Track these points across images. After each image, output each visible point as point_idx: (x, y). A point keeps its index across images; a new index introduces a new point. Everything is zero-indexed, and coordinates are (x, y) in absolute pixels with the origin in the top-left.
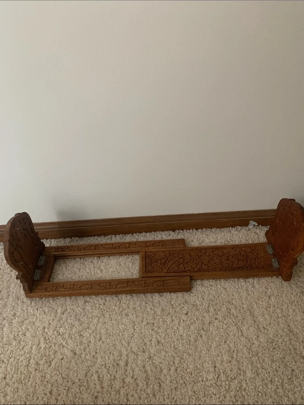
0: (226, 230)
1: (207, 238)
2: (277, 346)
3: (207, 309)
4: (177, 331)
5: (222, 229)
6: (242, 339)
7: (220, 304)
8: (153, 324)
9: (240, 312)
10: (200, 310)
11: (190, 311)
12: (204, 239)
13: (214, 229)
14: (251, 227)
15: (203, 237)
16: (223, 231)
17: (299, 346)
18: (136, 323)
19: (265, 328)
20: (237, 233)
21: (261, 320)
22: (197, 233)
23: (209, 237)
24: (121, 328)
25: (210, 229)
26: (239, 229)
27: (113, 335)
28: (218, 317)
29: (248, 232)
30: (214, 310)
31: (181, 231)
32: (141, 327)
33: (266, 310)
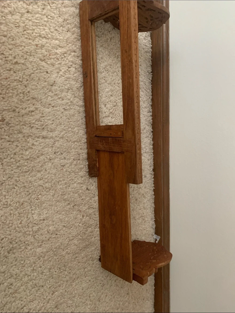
0: (153, 216)
1: (147, 201)
2: (62, 270)
3: (91, 207)
4: (73, 182)
5: (154, 212)
6: (67, 240)
7: (95, 217)
8: (79, 160)
9: (88, 236)
10: (90, 201)
11: (90, 192)
12: (146, 198)
13: (154, 205)
14: (155, 236)
15: (148, 196)
16: (152, 213)
17: (62, 288)
18: (79, 143)
19: (76, 259)
20: (151, 225)
21: (83, 254)
22: (151, 191)
23: (148, 202)
24: (76, 129)
25: (154, 202)
26: (153, 227)
27: (69, 122)
28: (84, 217)
29: (151, 235)
30: (91, 213)
31: (153, 177)
32: (76, 148)
33: (90, 257)
